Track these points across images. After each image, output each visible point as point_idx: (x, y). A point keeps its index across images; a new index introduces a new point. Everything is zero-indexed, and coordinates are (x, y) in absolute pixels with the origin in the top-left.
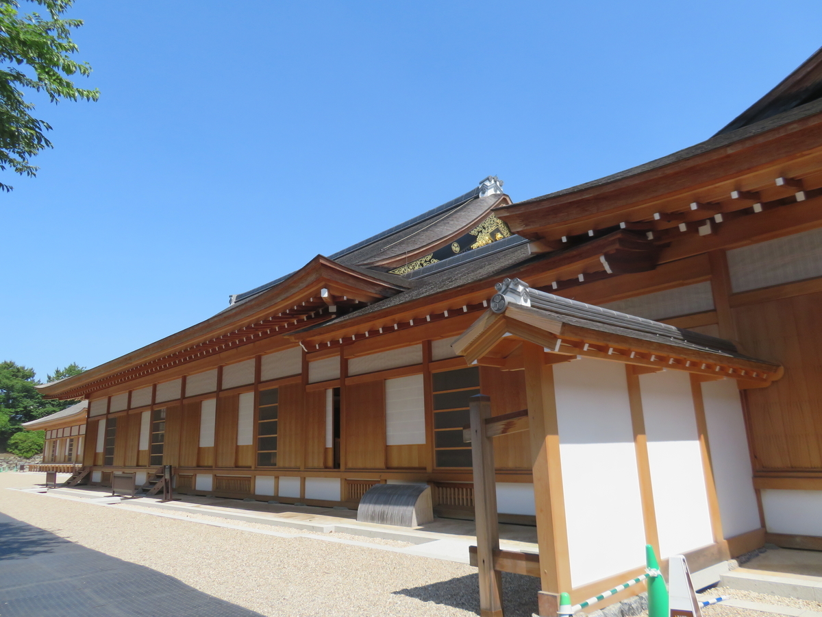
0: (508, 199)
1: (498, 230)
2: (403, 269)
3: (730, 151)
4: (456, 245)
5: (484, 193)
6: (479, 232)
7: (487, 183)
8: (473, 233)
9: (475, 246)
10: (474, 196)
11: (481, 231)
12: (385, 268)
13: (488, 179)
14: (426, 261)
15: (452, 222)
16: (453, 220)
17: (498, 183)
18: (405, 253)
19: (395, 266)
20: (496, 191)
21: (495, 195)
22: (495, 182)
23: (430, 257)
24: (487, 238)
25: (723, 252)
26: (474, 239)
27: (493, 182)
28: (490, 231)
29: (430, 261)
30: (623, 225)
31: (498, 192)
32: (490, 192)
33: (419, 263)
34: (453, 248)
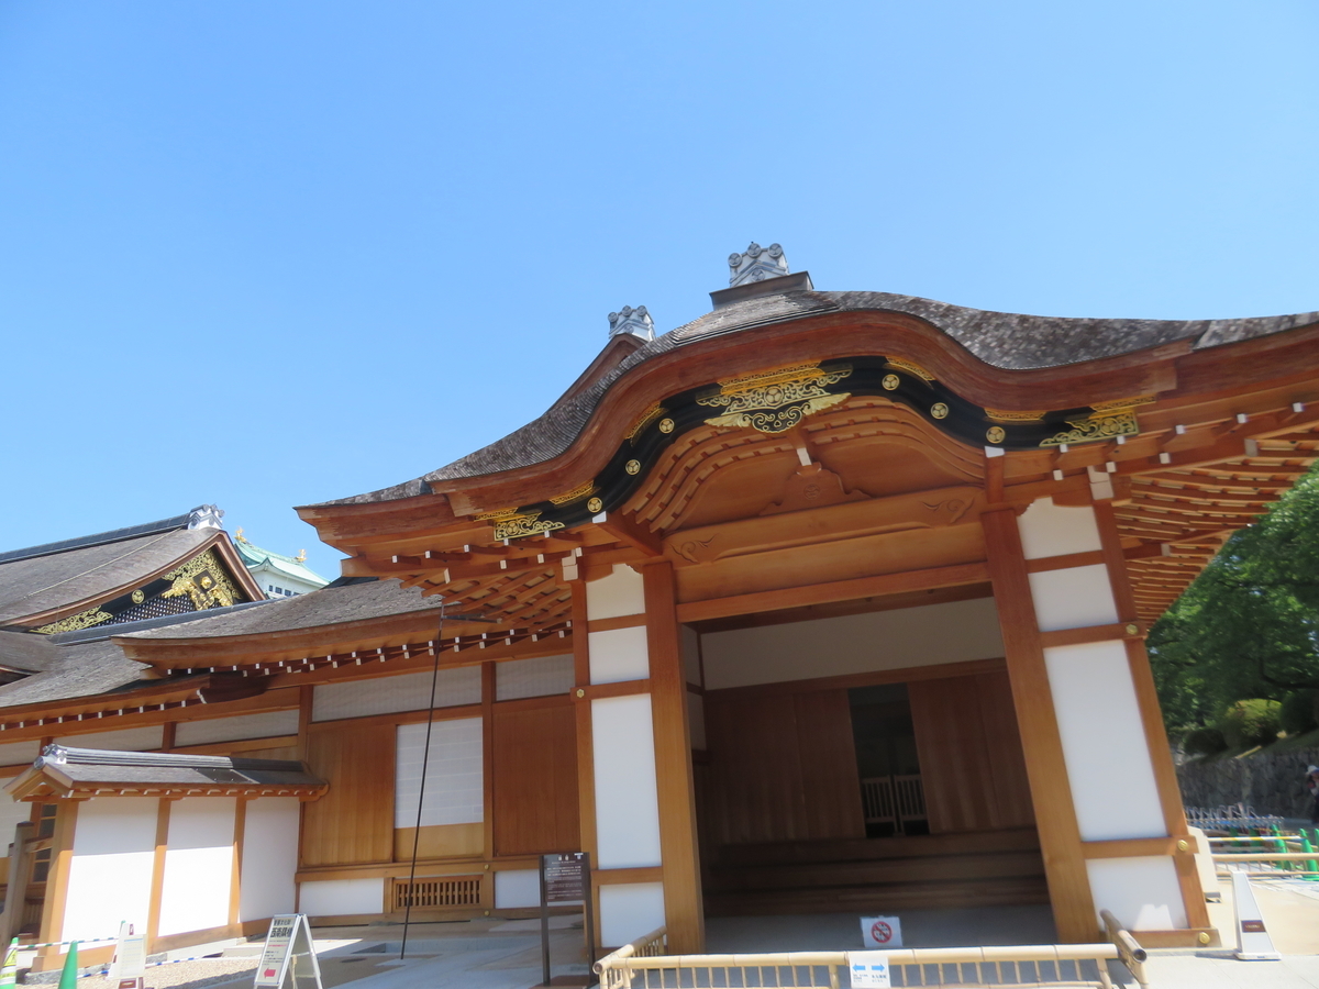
0: (225, 536)
1: (206, 573)
2: (52, 626)
3: (275, 636)
4: (139, 593)
5: (194, 525)
6: (176, 576)
7: (201, 513)
8: (167, 577)
9: (167, 594)
10: (182, 523)
11: (181, 575)
12: (22, 627)
13: (202, 508)
14: (89, 615)
15: (137, 565)
16: (139, 562)
17: (217, 514)
18: (56, 608)
19: (38, 624)
20: (211, 523)
21: (210, 530)
22: (213, 512)
23: (97, 609)
24: (189, 583)
25: (311, 688)
26: (168, 585)
27: (209, 511)
28: (194, 574)
29: (95, 615)
30: (212, 670)
31: (216, 526)
32: (203, 525)
33: (78, 617)
34: (135, 598)
